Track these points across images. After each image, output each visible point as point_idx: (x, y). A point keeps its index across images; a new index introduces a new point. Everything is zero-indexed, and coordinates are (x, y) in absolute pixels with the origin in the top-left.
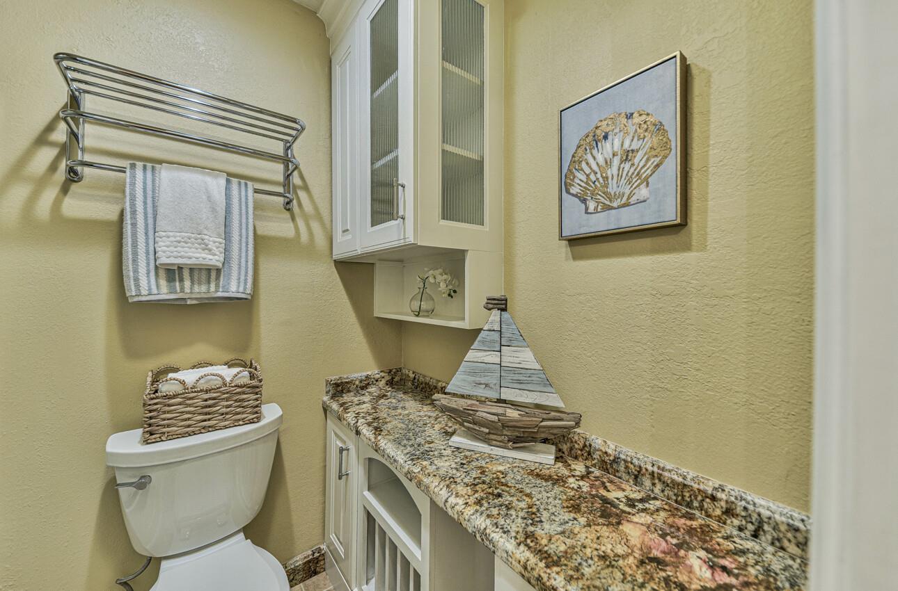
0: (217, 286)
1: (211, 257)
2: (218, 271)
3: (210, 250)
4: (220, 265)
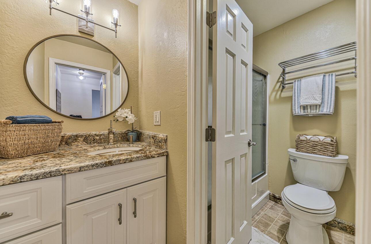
0: (319, 110)
1: (316, 101)
2: (320, 106)
3: (316, 99)
4: (320, 104)
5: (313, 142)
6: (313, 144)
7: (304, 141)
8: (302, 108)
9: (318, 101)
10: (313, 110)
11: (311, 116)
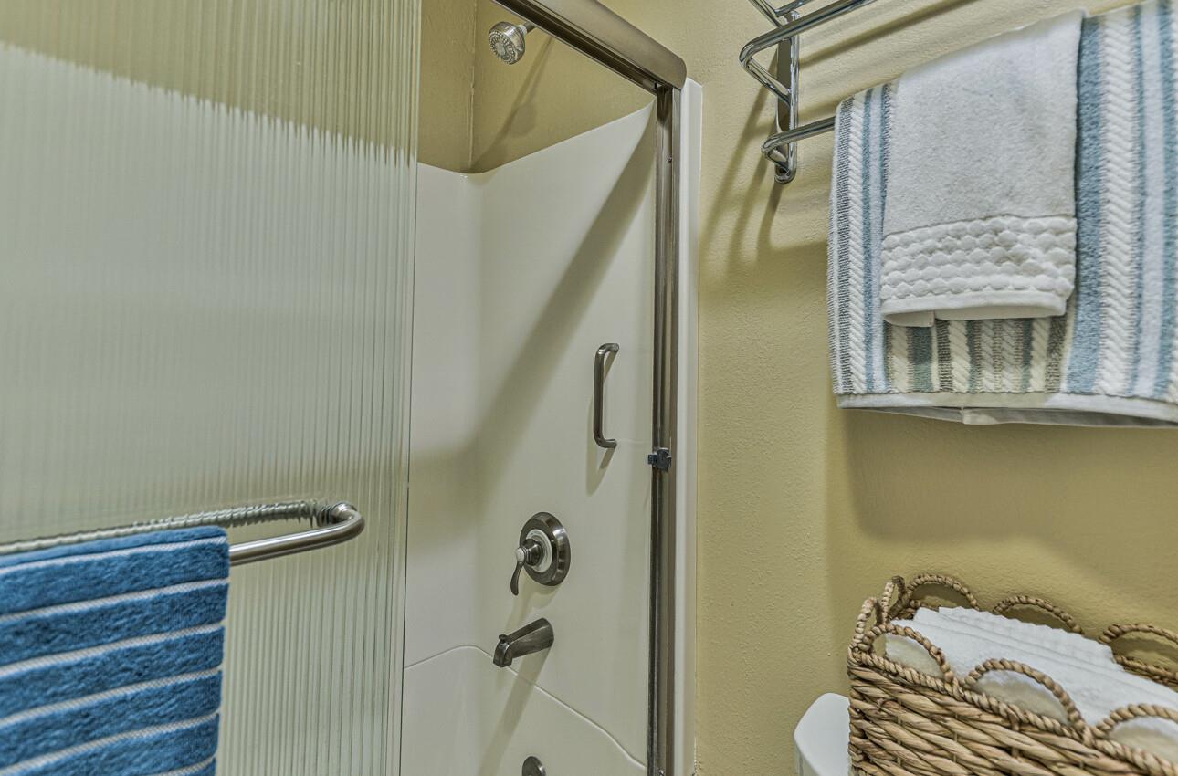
0: (1053, 373)
1: (1020, 280)
2: (1058, 324)
3: (1019, 259)
4: (1059, 305)
5: (1010, 722)
6: (1008, 750)
7: (917, 688)
8: (901, 341)
9: (1042, 279)
10: (998, 365)
11: (983, 420)
